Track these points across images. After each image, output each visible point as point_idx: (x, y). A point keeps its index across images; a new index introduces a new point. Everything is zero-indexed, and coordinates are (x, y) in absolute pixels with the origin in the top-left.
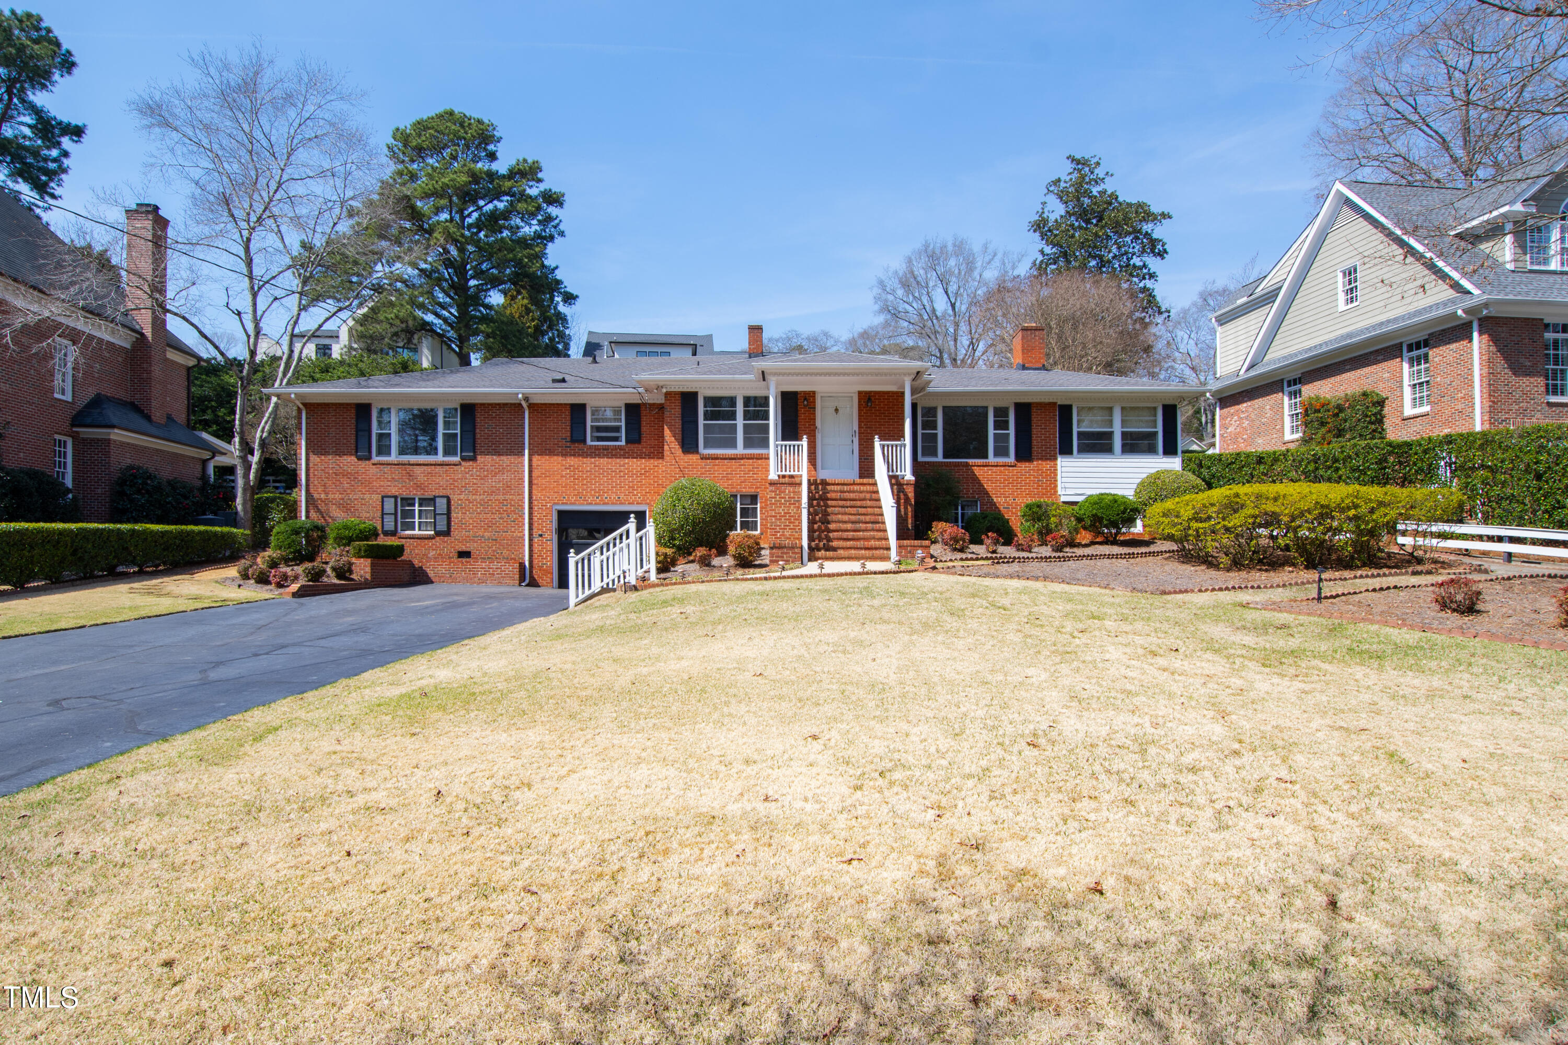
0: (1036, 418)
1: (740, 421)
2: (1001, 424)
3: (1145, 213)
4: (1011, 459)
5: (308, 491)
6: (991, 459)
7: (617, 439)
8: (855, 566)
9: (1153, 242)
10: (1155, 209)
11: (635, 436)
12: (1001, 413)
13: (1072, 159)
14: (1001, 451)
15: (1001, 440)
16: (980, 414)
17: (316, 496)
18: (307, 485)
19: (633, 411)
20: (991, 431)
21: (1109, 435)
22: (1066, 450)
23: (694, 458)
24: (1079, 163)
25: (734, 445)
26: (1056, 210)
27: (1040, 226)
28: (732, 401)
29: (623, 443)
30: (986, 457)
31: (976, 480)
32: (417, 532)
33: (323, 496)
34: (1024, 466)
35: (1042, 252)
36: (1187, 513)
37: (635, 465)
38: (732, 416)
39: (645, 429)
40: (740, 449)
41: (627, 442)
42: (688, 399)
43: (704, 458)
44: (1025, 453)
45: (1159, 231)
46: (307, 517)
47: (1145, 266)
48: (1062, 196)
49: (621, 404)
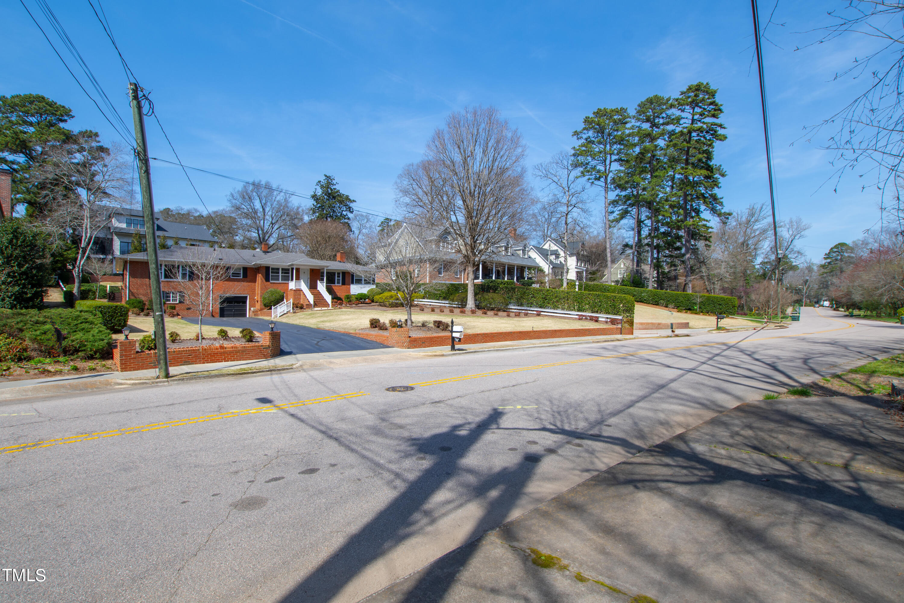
0: (346, 275)
1: (280, 274)
2: (339, 277)
3: (347, 198)
4: (341, 285)
5: (129, 289)
6: (336, 284)
7: (238, 276)
8: (320, 309)
9: (350, 208)
10: (352, 198)
11: (245, 275)
12: (339, 274)
13: (326, 176)
14: (338, 283)
15: (338, 280)
16: (334, 273)
17: (132, 291)
18: (129, 287)
19: (245, 269)
20: (336, 278)
21: (361, 280)
22: (353, 283)
23: (268, 283)
24: (328, 177)
25: (278, 280)
26: (319, 192)
27: (314, 197)
28: (278, 269)
29: (242, 277)
30: (335, 283)
31: (333, 289)
32: (171, 302)
33: (135, 291)
34: (343, 286)
35: (313, 205)
36: (384, 298)
37: (245, 284)
38: (278, 273)
39: (248, 274)
40: (280, 281)
41: (243, 277)
42: (267, 268)
43: (271, 283)
44: (344, 283)
45: (351, 205)
46: (129, 298)
47: (347, 215)
48: (322, 187)
49: (241, 267)
